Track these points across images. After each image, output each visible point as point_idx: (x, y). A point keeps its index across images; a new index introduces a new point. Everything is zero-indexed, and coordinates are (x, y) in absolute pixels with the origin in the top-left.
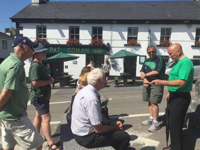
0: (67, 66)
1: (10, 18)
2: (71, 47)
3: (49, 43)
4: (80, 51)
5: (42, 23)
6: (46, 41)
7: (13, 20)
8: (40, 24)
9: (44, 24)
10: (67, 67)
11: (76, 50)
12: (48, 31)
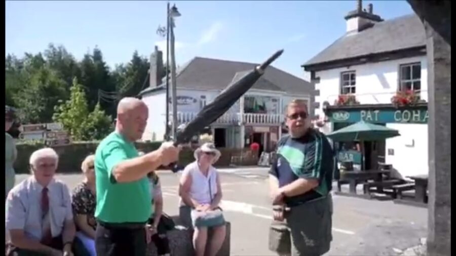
0: (393, 150)
1: (302, 66)
2: (402, 109)
3: (359, 103)
4: (422, 117)
5: (348, 66)
6: (354, 100)
7: (307, 68)
8: (345, 69)
9: (353, 68)
10: (392, 152)
11: (412, 114)
12: (358, 79)
